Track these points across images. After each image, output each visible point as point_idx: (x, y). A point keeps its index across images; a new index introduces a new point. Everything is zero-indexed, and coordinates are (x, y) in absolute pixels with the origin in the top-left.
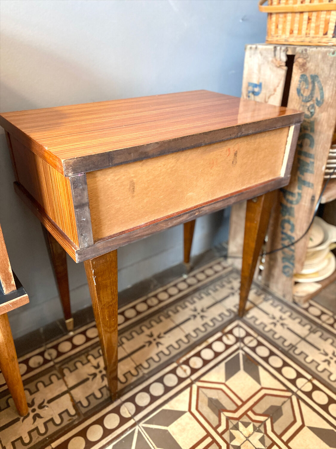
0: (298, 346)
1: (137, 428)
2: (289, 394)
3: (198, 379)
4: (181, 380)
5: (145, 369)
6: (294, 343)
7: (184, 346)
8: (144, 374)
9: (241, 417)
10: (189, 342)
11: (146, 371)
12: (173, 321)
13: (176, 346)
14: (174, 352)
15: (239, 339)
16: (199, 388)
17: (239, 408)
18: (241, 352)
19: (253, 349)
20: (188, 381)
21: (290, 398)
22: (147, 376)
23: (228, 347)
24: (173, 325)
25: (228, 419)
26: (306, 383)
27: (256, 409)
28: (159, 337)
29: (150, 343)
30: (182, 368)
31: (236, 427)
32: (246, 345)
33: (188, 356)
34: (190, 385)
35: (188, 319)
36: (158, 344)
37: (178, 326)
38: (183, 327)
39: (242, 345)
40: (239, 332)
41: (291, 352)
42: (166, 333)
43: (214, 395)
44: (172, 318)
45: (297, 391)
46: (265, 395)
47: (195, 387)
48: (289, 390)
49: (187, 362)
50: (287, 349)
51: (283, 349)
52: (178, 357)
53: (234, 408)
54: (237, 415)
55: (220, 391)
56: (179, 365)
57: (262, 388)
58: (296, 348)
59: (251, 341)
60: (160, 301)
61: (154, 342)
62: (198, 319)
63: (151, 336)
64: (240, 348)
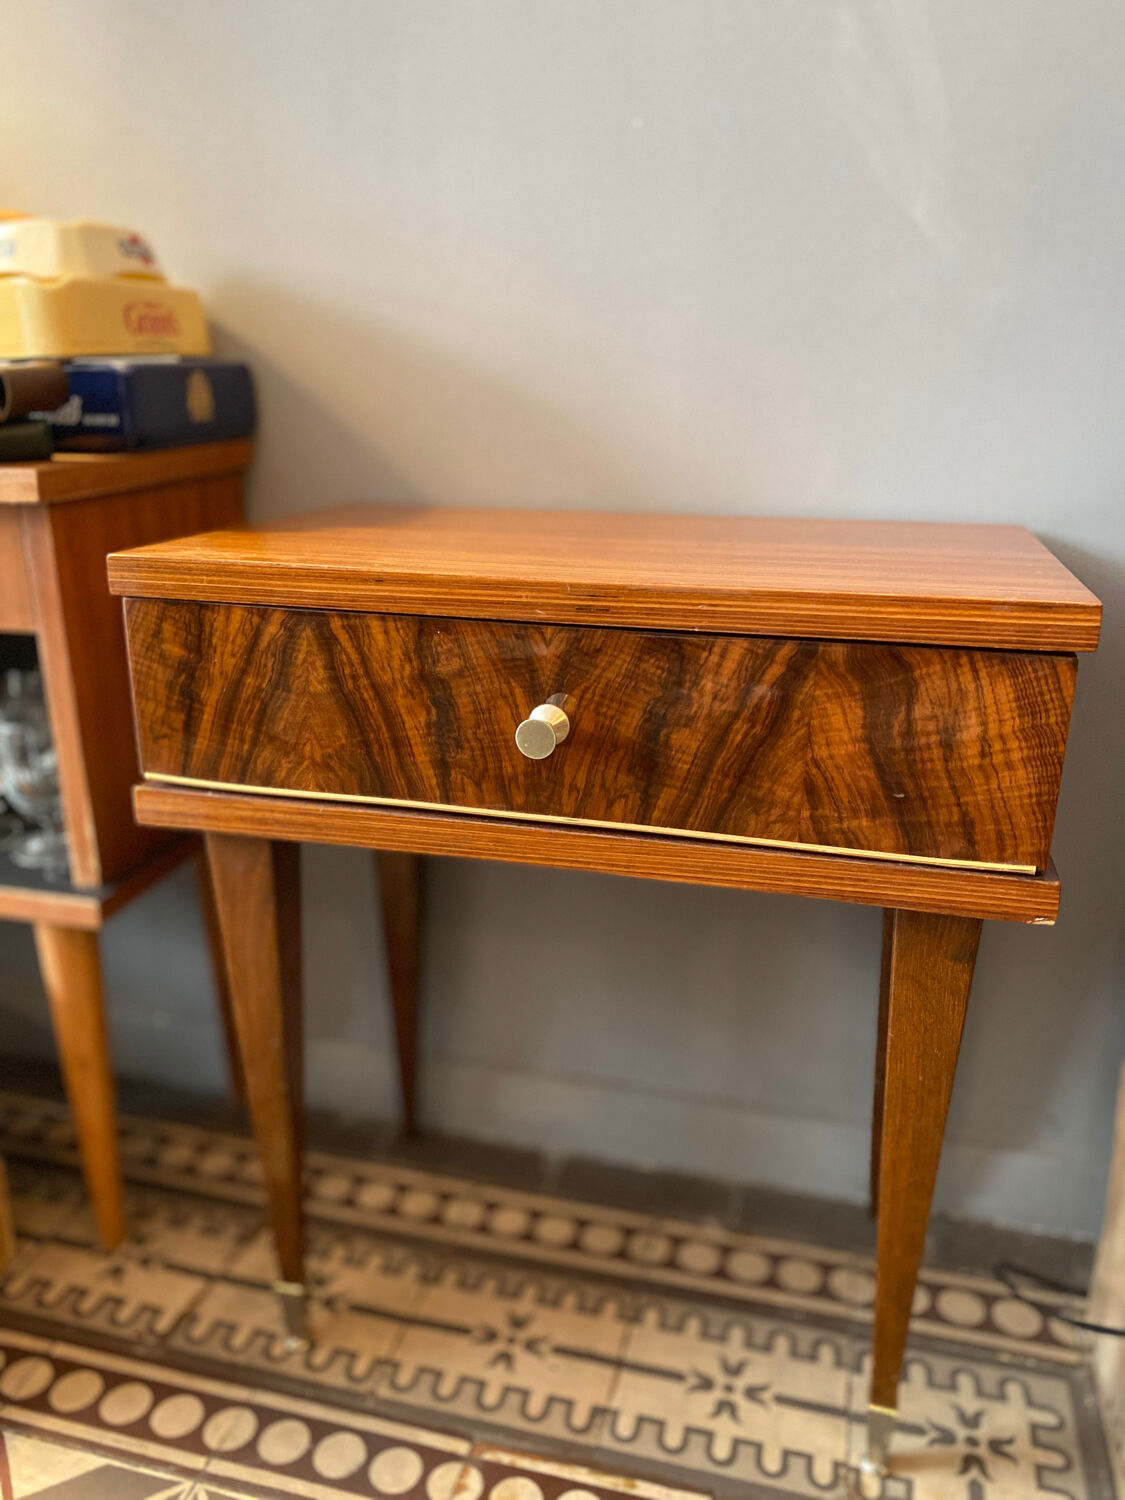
1: (187, 1484)
5: (394, 1386)
7: (554, 1428)
8: (372, 1394)
10: (585, 1430)
11: (384, 1392)
12: (625, 1341)
13: (535, 1406)
14: (509, 1418)
22: (370, 1404)
24: (609, 1348)
28: (531, 1346)
29: (491, 1336)
30: (463, 1474)
33: (525, 1463)
35: (676, 1376)
36: (506, 1358)
37: (619, 1364)
38: (627, 1377)
42: (561, 1351)
44: (636, 1331)
49: (495, 1474)
52: (500, 1438)
56: (469, 1460)
60: (671, 1264)
61: (500, 1346)
62: (708, 1401)
63: (518, 1323)
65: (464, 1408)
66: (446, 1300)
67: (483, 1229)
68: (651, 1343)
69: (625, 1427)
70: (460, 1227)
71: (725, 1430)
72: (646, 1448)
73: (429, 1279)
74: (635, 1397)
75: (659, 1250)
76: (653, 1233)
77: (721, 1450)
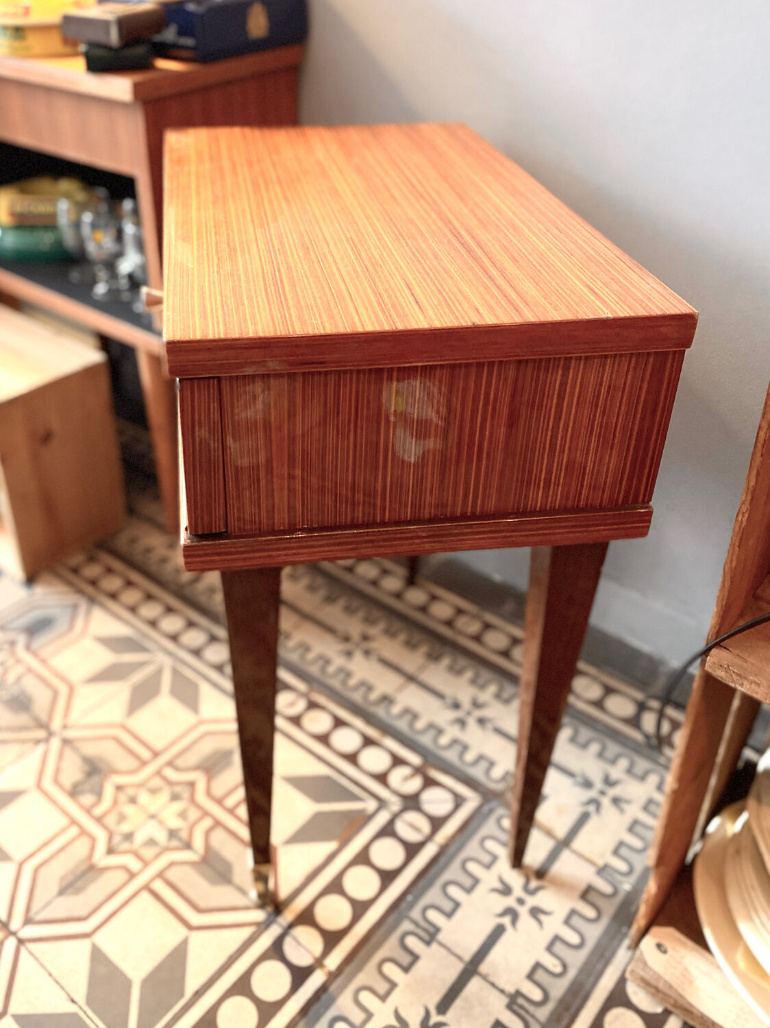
6: (441, 937)
7: (357, 697)
9: (198, 806)
12: (422, 668)
13: (351, 683)
14: (335, 683)
15: (411, 802)
18: (371, 805)
19: (388, 831)
23: (381, 778)
24: (410, 669)
26: (308, 951)
27: (219, 835)
28: (367, 652)
29: (347, 640)
30: (297, 700)
31: (175, 797)
32: (396, 815)
36: (349, 653)
37: (411, 679)
39: (395, 808)
40: (436, 802)
41: (406, 926)
42: (382, 661)
44: (432, 665)
45: (280, 925)
49: (312, 705)
50: (416, 913)
51: (411, 906)
53: (217, 794)
54: (201, 796)
56: (302, 695)
58: (427, 943)
59: (416, 828)
60: (477, 638)
61: (348, 646)
62: (452, 715)
63: (365, 638)
64: (382, 803)
65: (314, 670)
66: (334, 614)
67: (374, 583)
68: (437, 675)
69: (396, 710)
70: (363, 578)
71: (452, 732)
72: (402, 725)
73: (330, 599)
74: (411, 698)
75: (474, 627)
76: (475, 617)
77: (444, 740)
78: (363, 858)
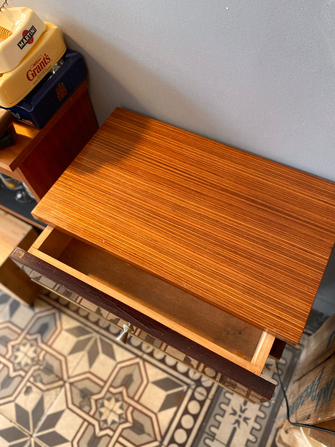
0: (215, 441)
2: (159, 438)
3: (144, 360)
4: (139, 348)
6: (217, 437)
9: (126, 402)
15: (198, 383)
16: (138, 364)
17: (132, 398)
18: (185, 387)
19: (192, 398)
20: (140, 353)
21: (156, 440)
23: (186, 374)
25: (121, 393)
27: (136, 413)
31: (117, 400)
32: (194, 390)
34: (137, 356)
39: (193, 387)
40: (207, 382)
41: (205, 435)
43: (136, 377)
46: (151, 418)
47: (138, 360)
48: (163, 438)
50: (207, 430)
51: (206, 426)
53: (131, 394)
54: (126, 398)
55: (140, 381)
57: (156, 414)
58: (212, 440)
59: (202, 394)
64: (189, 386)
78: (186, 412)
